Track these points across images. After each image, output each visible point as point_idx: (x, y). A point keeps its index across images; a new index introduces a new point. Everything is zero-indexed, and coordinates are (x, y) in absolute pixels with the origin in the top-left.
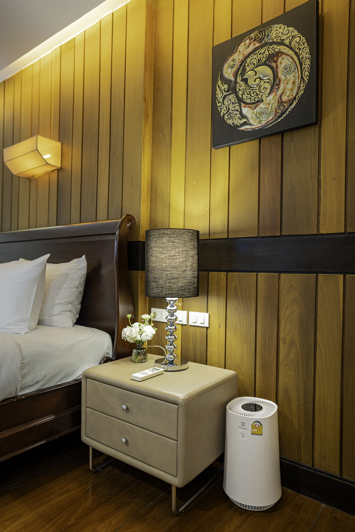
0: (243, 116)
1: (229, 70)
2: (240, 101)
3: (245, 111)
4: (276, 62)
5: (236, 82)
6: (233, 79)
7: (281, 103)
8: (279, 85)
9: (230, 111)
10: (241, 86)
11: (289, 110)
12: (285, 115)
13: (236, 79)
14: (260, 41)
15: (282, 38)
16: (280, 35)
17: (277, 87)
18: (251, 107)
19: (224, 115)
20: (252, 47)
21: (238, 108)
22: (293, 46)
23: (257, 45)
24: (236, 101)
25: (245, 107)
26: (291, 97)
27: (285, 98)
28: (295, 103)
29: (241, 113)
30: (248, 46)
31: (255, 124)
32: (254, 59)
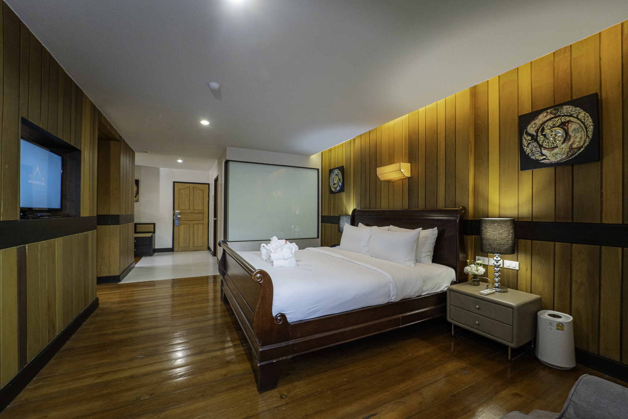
0: (543, 155)
1: (532, 129)
2: (541, 146)
3: (544, 152)
4: (567, 126)
5: (537, 136)
6: (535, 134)
7: (571, 148)
8: (570, 139)
9: (533, 151)
10: (541, 138)
11: (578, 153)
12: (575, 156)
13: (537, 133)
14: (555, 114)
15: (571, 113)
16: (570, 111)
17: (568, 140)
18: (549, 150)
19: (528, 154)
20: (548, 117)
21: (539, 150)
22: (579, 117)
23: (552, 116)
24: (538, 146)
25: (544, 150)
26: (579, 146)
27: (575, 146)
28: (582, 149)
29: (541, 153)
30: (546, 117)
31: (553, 160)
32: (550, 123)
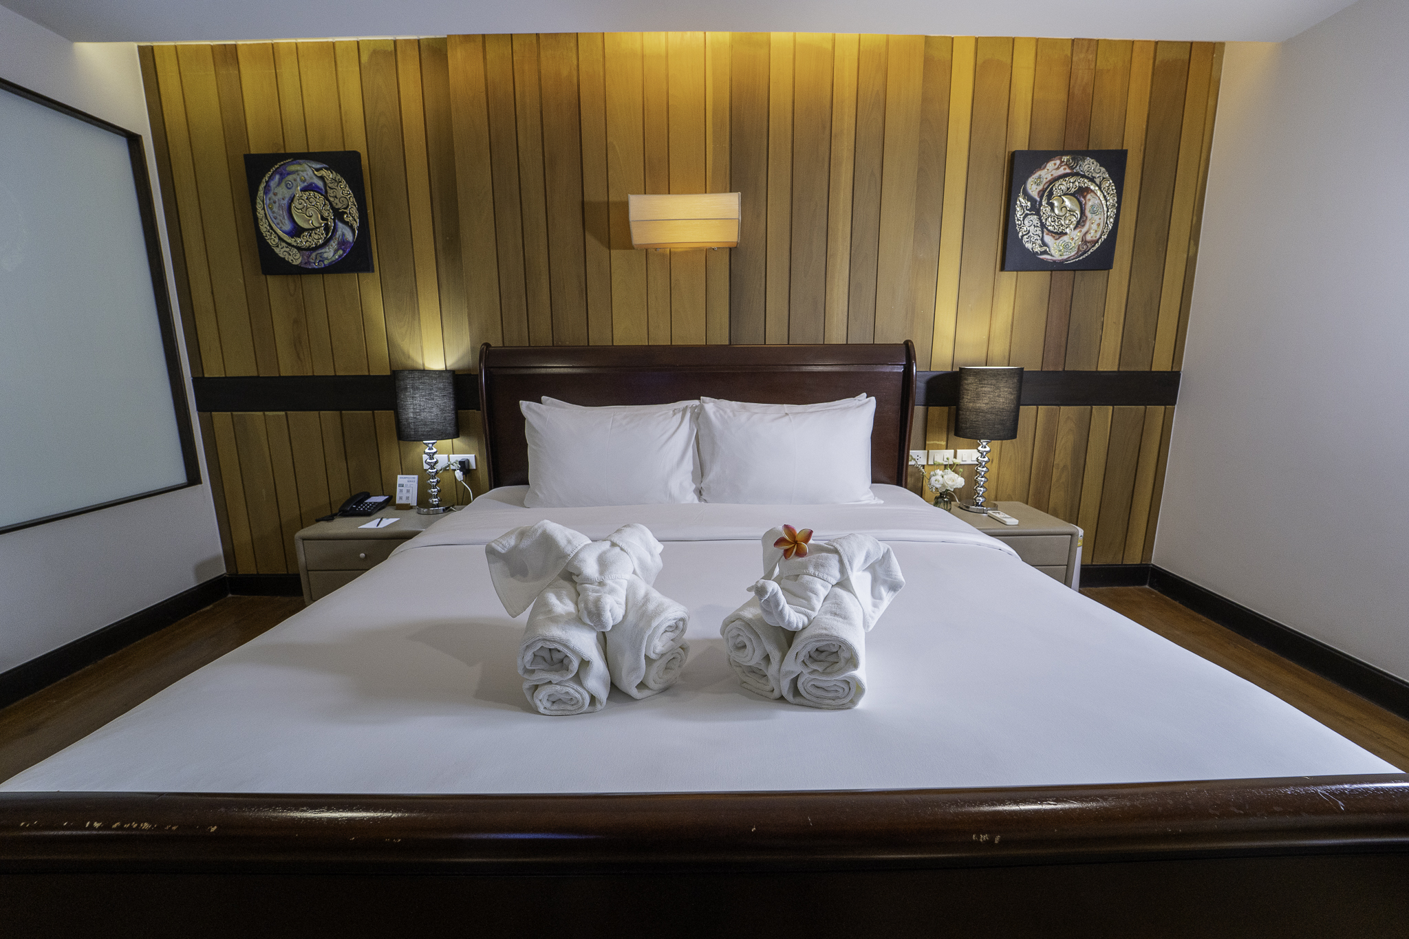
0: (1044, 244)
1: (1034, 187)
2: (1043, 226)
3: (1048, 239)
4: (1085, 197)
5: (1041, 204)
6: (1038, 199)
7: (1084, 241)
8: (1085, 222)
9: (1031, 234)
10: (1045, 209)
11: (1091, 251)
12: (1086, 255)
13: (1041, 198)
14: (1071, 168)
15: (1093, 175)
16: (1092, 170)
17: (1082, 224)
18: (1054, 237)
19: (1023, 236)
20: (1062, 171)
21: (1040, 233)
22: (1103, 186)
23: (1068, 171)
24: (1039, 225)
25: (1047, 234)
26: (1094, 238)
27: (1089, 237)
28: (1097, 246)
29: (1042, 240)
30: (1058, 168)
31: (1057, 256)
32: (1063, 185)
